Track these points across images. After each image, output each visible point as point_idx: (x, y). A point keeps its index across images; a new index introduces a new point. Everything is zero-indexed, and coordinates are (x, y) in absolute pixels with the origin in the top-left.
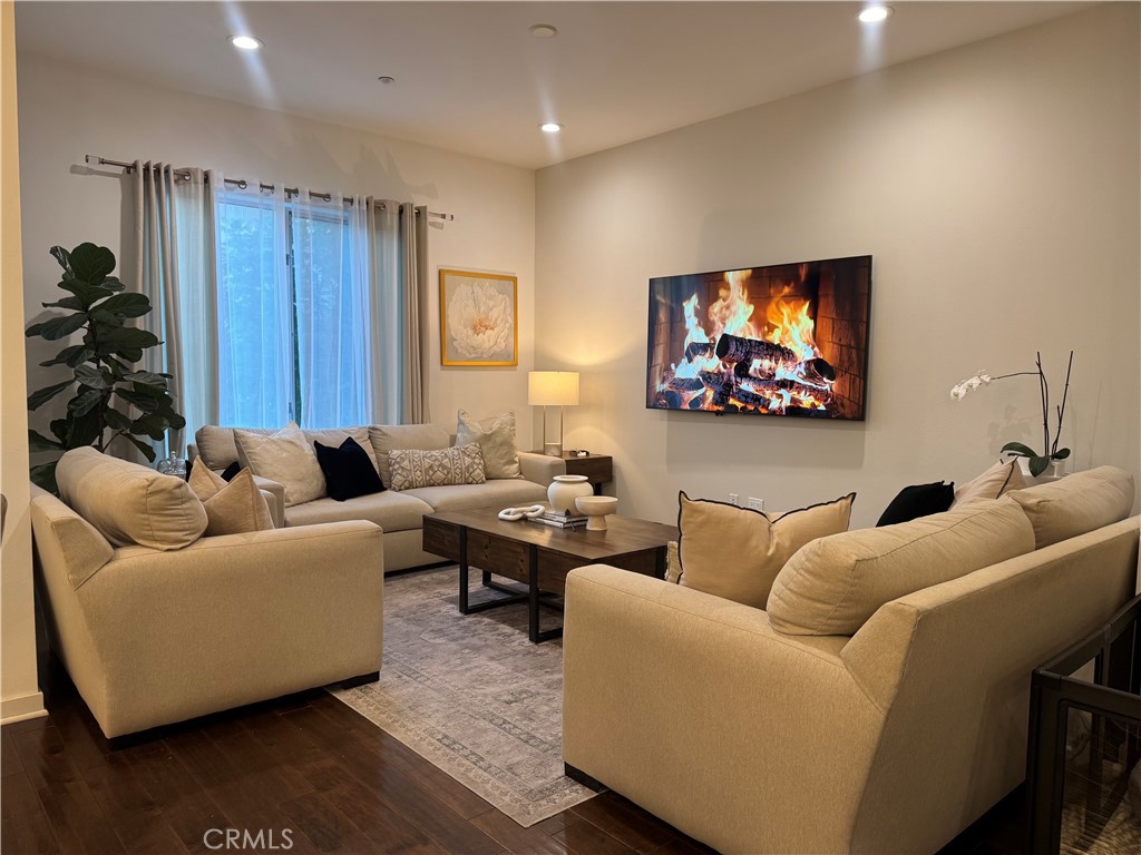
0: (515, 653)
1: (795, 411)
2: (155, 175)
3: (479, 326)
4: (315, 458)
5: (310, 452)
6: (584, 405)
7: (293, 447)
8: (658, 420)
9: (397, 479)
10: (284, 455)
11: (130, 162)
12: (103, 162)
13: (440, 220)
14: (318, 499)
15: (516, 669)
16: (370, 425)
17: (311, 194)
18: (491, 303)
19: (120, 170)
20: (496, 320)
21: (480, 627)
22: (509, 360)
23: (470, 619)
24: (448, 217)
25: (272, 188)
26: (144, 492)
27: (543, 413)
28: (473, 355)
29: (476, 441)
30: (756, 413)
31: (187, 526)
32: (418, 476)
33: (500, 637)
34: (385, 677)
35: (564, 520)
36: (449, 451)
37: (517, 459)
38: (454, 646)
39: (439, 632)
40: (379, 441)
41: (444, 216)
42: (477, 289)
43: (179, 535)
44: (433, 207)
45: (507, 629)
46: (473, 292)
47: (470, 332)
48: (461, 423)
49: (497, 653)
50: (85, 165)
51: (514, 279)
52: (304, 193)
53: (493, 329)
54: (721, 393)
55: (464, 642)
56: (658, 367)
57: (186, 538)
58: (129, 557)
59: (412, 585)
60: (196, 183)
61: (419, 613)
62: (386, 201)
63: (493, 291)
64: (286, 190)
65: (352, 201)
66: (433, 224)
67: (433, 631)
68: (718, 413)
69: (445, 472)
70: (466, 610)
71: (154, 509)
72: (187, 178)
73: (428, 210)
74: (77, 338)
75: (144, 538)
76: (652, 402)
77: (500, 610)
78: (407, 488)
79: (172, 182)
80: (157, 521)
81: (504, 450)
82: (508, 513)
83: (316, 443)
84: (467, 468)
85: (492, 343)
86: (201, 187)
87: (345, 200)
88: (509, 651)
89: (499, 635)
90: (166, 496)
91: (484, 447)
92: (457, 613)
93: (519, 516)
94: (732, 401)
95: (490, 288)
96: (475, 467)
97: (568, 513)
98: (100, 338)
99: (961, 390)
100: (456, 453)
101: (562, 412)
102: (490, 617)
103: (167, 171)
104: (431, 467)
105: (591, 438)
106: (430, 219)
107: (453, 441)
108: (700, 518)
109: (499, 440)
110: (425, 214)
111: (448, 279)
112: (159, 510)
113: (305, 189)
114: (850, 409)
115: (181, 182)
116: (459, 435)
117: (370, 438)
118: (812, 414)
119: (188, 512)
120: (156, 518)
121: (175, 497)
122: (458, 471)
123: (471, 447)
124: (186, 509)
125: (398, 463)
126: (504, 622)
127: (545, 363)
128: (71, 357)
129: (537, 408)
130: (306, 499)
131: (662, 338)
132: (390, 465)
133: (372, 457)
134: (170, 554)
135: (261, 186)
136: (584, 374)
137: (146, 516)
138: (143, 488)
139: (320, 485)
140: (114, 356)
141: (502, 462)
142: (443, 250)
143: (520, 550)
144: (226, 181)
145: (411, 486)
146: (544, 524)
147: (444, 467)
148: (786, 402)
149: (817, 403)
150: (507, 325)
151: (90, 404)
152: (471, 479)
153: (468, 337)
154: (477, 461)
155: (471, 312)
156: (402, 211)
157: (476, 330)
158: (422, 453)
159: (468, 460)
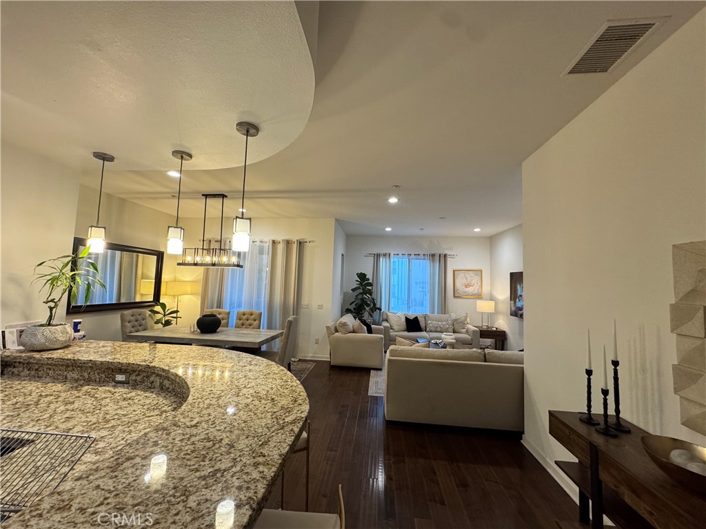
4: (405, 321)
5: (404, 319)
6: (499, 313)
7: (400, 317)
9: (428, 329)
10: (397, 319)
14: (403, 331)
16: (424, 314)
18: (472, 279)
19: (373, 255)
20: (474, 283)
22: (479, 296)
24: (455, 255)
25: (404, 254)
27: (482, 314)
28: (465, 294)
32: (433, 329)
36: (444, 323)
37: (466, 328)
41: (452, 255)
42: (467, 274)
46: (465, 276)
47: (464, 287)
50: (367, 255)
51: (481, 271)
53: (472, 286)
60: (387, 255)
62: (435, 254)
63: (472, 275)
65: (425, 255)
69: (441, 329)
73: (448, 254)
74: (360, 291)
79: (382, 256)
81: (461, 324)
83: (406, 317)
84: (447, 328)
85: (472, 291)
86: (388, 257)
91: (454, 323)
95: (471, 273)
96: (450, 328)
103: (381, 254)
104: (437, 327)
106: (449, 256)
107: (447, 320)
109: (460, 321)
111: (456, 272)
113: (413, 254)
115: (384, 256)
116: (449, 318)
117: (425, 317)
120: (341, 328)
121: (344, 325)
122: (444, 329)
123: (451, 322)
125: (429, 325)
130: (399, 330)
132: (426, 325)
133: (421, 323)
134: (342, 335)
135: (402, 254)
136: (498, 302)
137: (339, 327)
139: (405, 327)
141: (460, 328)
142: (452, 265)
144: (394, 254)
145: (430, 331)
150: (478, 285)
152: (448, 332)
153: (463, 289)
154: (451, 326)
155: (464, 281)
156: (440, 255)
157: (466, 287)
158: (436, 322)
159: (447, 326)
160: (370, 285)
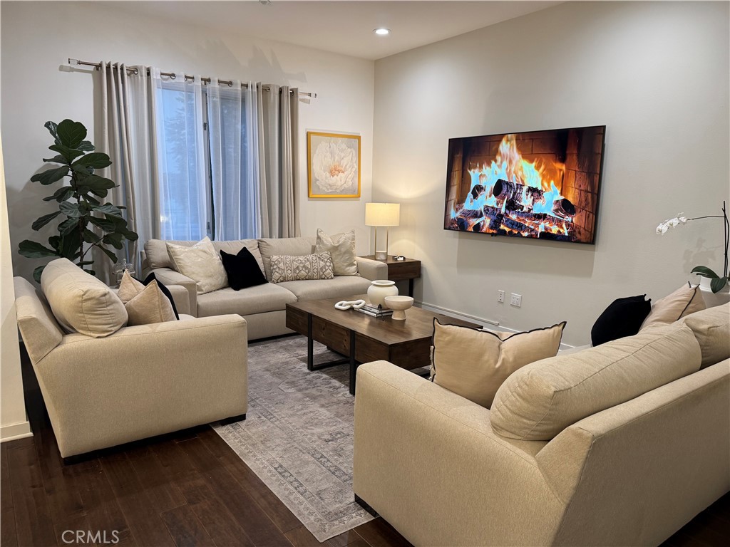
0: (338, 402)
1: (546, 236)
2: (114, 72)
3: (334, 171)
4: (220, 261)
6: (403, 226)
7: (205, 254)
8: (453, 237)
9: (276, 276)
10: (199, 260)
11: (98, 62)
12: (79, 63)
13: (308, 97)
14: (222, 288)
15: (337, 415)
16: (260, 238)
17: (219, 82)
18: (343, 155)
19: (92, 68)
20: (346, 166)
21: (319, 381)
22: (355, 194)
23: (314, 374)
24: (313, 95)
25: (193, 78)
26: (80, 299)
27: (375, 230)
28: (330, 191)
29: (328, 250)
30: (519, 235)
31: (111, 321)
32: (289, 273)
33: (331, 390)
34: (250, 417)
35: (377, 311)
36: (311, 257)
37: (355, 263)
38: (299, 395)
39: (292, 384)
40: (265, 249)
41: (310, 95)
42: (333, 145)
43: (105, 327)
44: (302, 88)
45: (336, 383)
46: (330, 147)
47: (328, 175)
48: (319, 238)
49: (327, 402)
50: (69, 65)
51: (359, 138)
52: (214, 81)
53: (343, 172)
54: (495, 221)
55: (307, 392)
56: (453, 202)
57: (110, 329)
58: (72, 342)
59: (281, 347)
60: (142, 76)
61: (282, 369)
62: (270, 85)
63: (344, 146)
64: (202, 79)
65: (247, 86)
66: (303, 100)
67: (288, 383)
68: (493, 234)
69: (307, 271)
70: (312, 368)
71: (86, 310)
72: (136, 73)
73: (299, 91)
74: (67, 181)
75: (82, 329)
76: (448, 225)
77: (335, 368)
78: (282, 281)
79: (126, 76)
80: (89, 318)
81: (347, 257)
82: (341, 305)
83: (222, 252)
84: (322, 269)
85: (343, 182)
86: (145, 78)
87: (242, 85)
88: (335, 400)
89: (331, 387)
90: (95, 302)
91: (334, 255)
92: (306, 370)
93: (348, 307)
94: (502, 227)
95: (342, 144)
96: (327, 268)
97: (380, 307)
98: (79, 183)
99: (664, 228)
100: (314, 258)
101: (387, 230)
102: (327, 374)
103: (122, 69)
104: (298, 267)
105: (407, 248)
106: (300, 97)
107: (314, 250)
108: (447, 338)
109: (343, 250)
110: (297, 94)
111: (313, 138)
112: (91, 311)
113: (215, 78)
114: (586, 237)
115: (132, 75)
116: (317, 246)
117: (258, 247)
118: (558, 238)
119: (111, 312)
120: (89, 316)
121: (102, 302)
122: (315, 270)
123: (325, 255)
124: (110, 310)
125: (276, 264)
126: (335, 378)
127: (379, 197)
128: (61, 195)
129: (372, 227)
130: (214, 288)
131: (456, 181)
132: (271, 266)
133: (259, 260)
134: (99, 339)
135: (186, 77)
136: (403, 204)
137: (82, 315)
138: (80, 296)
139: (224, 279)
140: (90, 194)
141: (345, 264)
142: (309, 118)
143: (345, 333)
144: (162, 74)
145: (284, 280)
146: (364, 313)
147: (306, 268)
148: (541, 229)
149: (561, 231)
150: (354, 170)
151: (72, 227)
152: (324, 276)
153: (326, 178)
154: (328, 264)
155: (329, 161)
156: (281, 92)
157: (332, 174)
158: (292, 258)
159: (322, 264)
160: (102, 160)
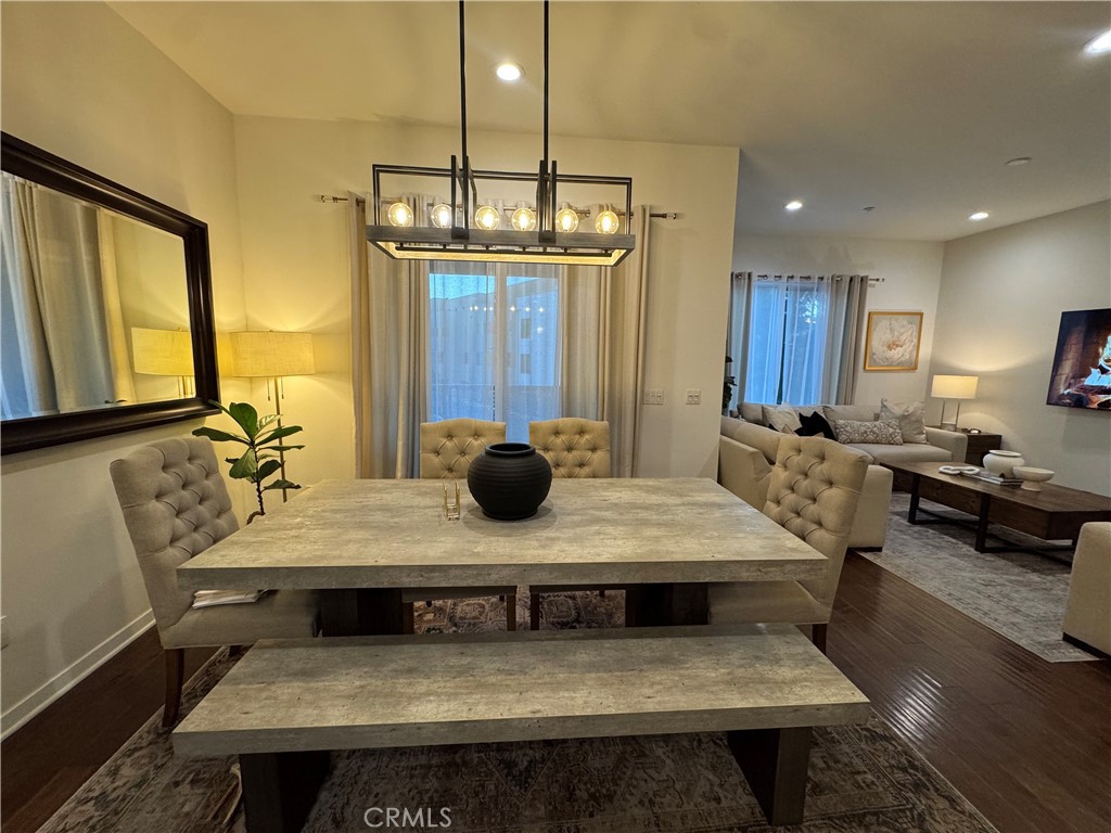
3: (892, 345)
4: (800, 422)
5: (798, 419)
6: (978, 399)
7: (790, 416)
8: (1059, 414)
9: (843, 437)
10: (785, 420)
13: (874, 282)
15: (975, 566)
16: (824, 404)
17: (801, 277)
18: (903, 330)
20: (905, 340)
21: (929, 534)
22: (913, 367)
24: (881, 280)
25: (781, 277)
27: (943, 403)
28: (886, 363)
29: (897, 418)
32: (856, 436)
33: (950, 544)
34: (886, 551)
35: (1000, 479)
36: (877, 423)
37: (925, 432)
38: (918, 542)
39: (902, 532)
40: (830, 414)
41: (878, 280)
42: (893, 322)
44: (874, 275)
45: (951, 539)
46: (890, 325)
47: (886, 349)
48: (884, 406)
49: (953, 553)
51: (921, 315)
52: (798, 277)
53: (902, 347)
55: (924, 541)
56: (1064, 376)
60: (744, 279)
62: (843, 275)
63: (905, 323)
64: (788, 277)
65: (823, 278)
66: (871, 286)
67: (896, 530)
69: (875, 436)
70: (913, 522)
72: (740, 277)
73: (869, 277)
76: (1054, 401)
77: (938, 526)
81: (916, 426)
82: (946, 469)
83: (801, 415)
84: (891, 435)
85: (900, 356)
86: (747, 280)
87: (819, 278)
88: (962, 553)
89: (948, 542)
91: (903, 423)
92: (907, 523)
93: (957, 472)
95: (903, 320)
96: (896, 434)
97: (1004, 475)
100: (882, 425)
101: (960, 403)
102: (934, 529)
104: (865, 432)
105: (981, 420)
106: (870, 282)
107: (877, 417)
109: (913, 419)
110: (867, 280)
111: (875, 317)
115: (738, 279)
116: (883, 414)
117: (824, 411)
122: (884, 436)
123: (893, 422)
125: (843, 428)
126: (945, 534)
127: (939, 368)
132: (836, 428)
133: (829, 422)
135: (774, 276)
136: (983, 377)
141: (915, 432)
142: (877, 300)
144: (758, 276)
145: (851, 442)
146: (983, 480)
147: (874, 433)
150: (913, 344)
152: (892, 442)
153: (884, 352)
154: (897, 431)
155: (888, 337)
156: (851, 280)
157: (890, 348)
158: (859, 423)
159: (891, 430)
